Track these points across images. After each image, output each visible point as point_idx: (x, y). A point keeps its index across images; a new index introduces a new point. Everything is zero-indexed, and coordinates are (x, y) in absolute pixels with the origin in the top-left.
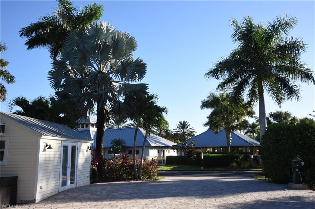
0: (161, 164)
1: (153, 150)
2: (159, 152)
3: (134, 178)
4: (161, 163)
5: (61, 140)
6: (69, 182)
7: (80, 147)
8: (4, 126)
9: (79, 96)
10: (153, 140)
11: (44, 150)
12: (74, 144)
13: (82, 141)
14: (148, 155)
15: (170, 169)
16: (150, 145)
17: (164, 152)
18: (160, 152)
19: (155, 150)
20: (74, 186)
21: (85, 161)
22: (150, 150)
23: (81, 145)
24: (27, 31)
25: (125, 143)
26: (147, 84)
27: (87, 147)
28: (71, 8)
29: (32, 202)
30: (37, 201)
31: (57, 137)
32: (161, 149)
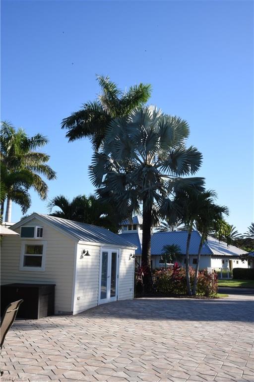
0: (226, 278)
1: (216, 259)
2: (223, 262)
3: (188, 295)
4: (227, 277)
5: (100, 246)
6: (109, 294)
7: (121, 254)
8: (42, 229)
9: (122, 194)
10: (216, 247)
11: (82, 257)
12: (114, 251)
13: (123, 247)
14: (210, 266)
15: (237, 286)
16: (212, 253)
17: (230, 262)
18: (225, 261)
19: (219, 259)
20: (115, 299)
21: (126, 273)
22: (212, 259)
23: (122, 252)
25: (180, 250)
26: (204, 178)
27: (130, 254)
28: (115, 91)
29: (69, 314)
30: (74, 313)
31: (95, 242)
32: (227, 259)
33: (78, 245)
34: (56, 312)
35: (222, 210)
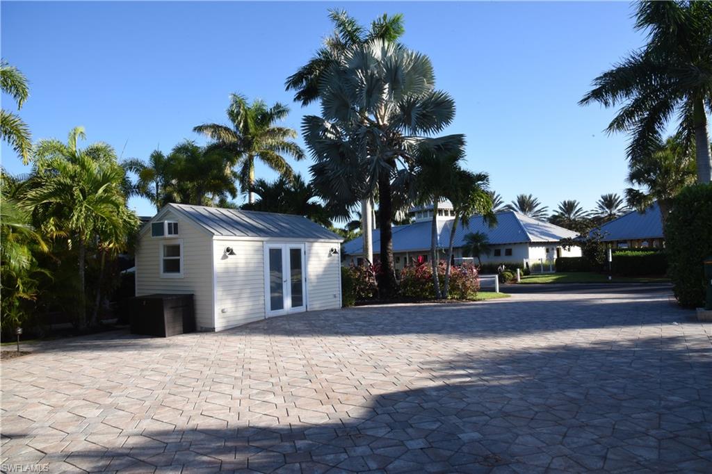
0: (549, 272)
1: (537, 248)
2: (547, 251)
4: (549, 270)
5: (263, 241)
6: (288, 302)
7: (310, 250)
8: (176, 225)
10: (537, 231)
11: (225, 257)
12: (295, 246)
13: (312, 240)
14: (527, 257)
15: (550, 281)
16: (529, 239)
17: (558, 251)
18: (550, 250)
19: (541, 248)
20: (301, 309)
21: (324, 271)
22: (530, 248)
23: (311, 247)
24: (295, 81)
25: (488, 239)
26: (462, 135)
27: (329, 249)
28: (357, 29)
32: (552, 246)
33: (214, 241)
34: (199, 329)
35: (482, 177)
